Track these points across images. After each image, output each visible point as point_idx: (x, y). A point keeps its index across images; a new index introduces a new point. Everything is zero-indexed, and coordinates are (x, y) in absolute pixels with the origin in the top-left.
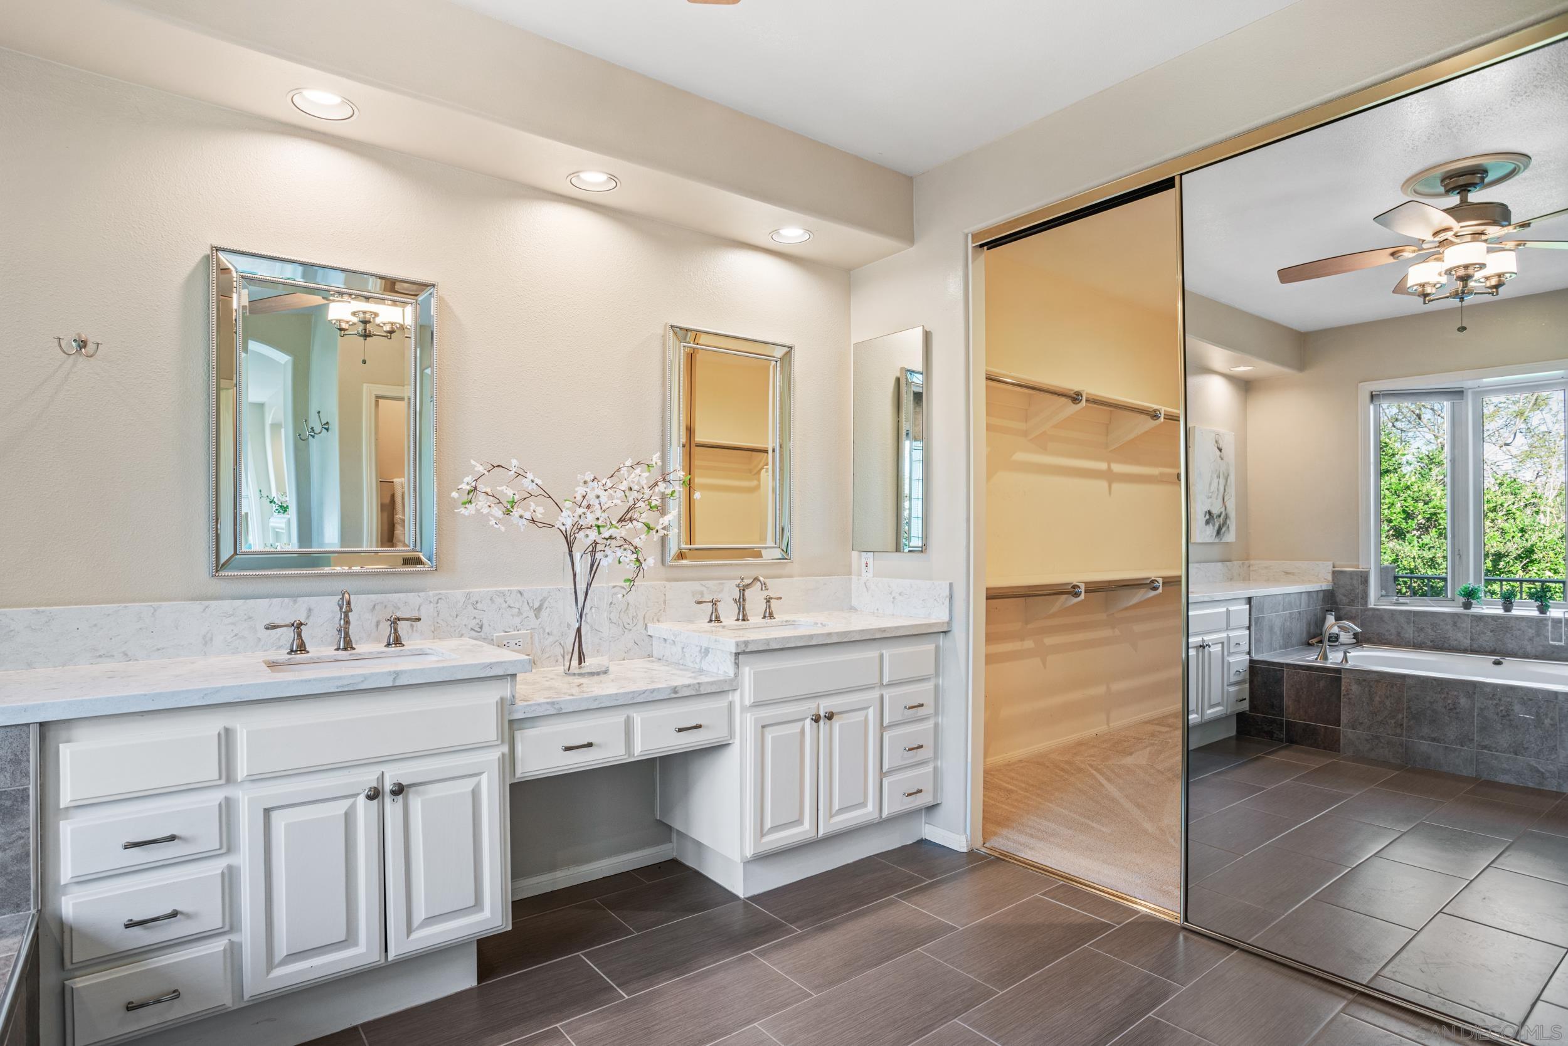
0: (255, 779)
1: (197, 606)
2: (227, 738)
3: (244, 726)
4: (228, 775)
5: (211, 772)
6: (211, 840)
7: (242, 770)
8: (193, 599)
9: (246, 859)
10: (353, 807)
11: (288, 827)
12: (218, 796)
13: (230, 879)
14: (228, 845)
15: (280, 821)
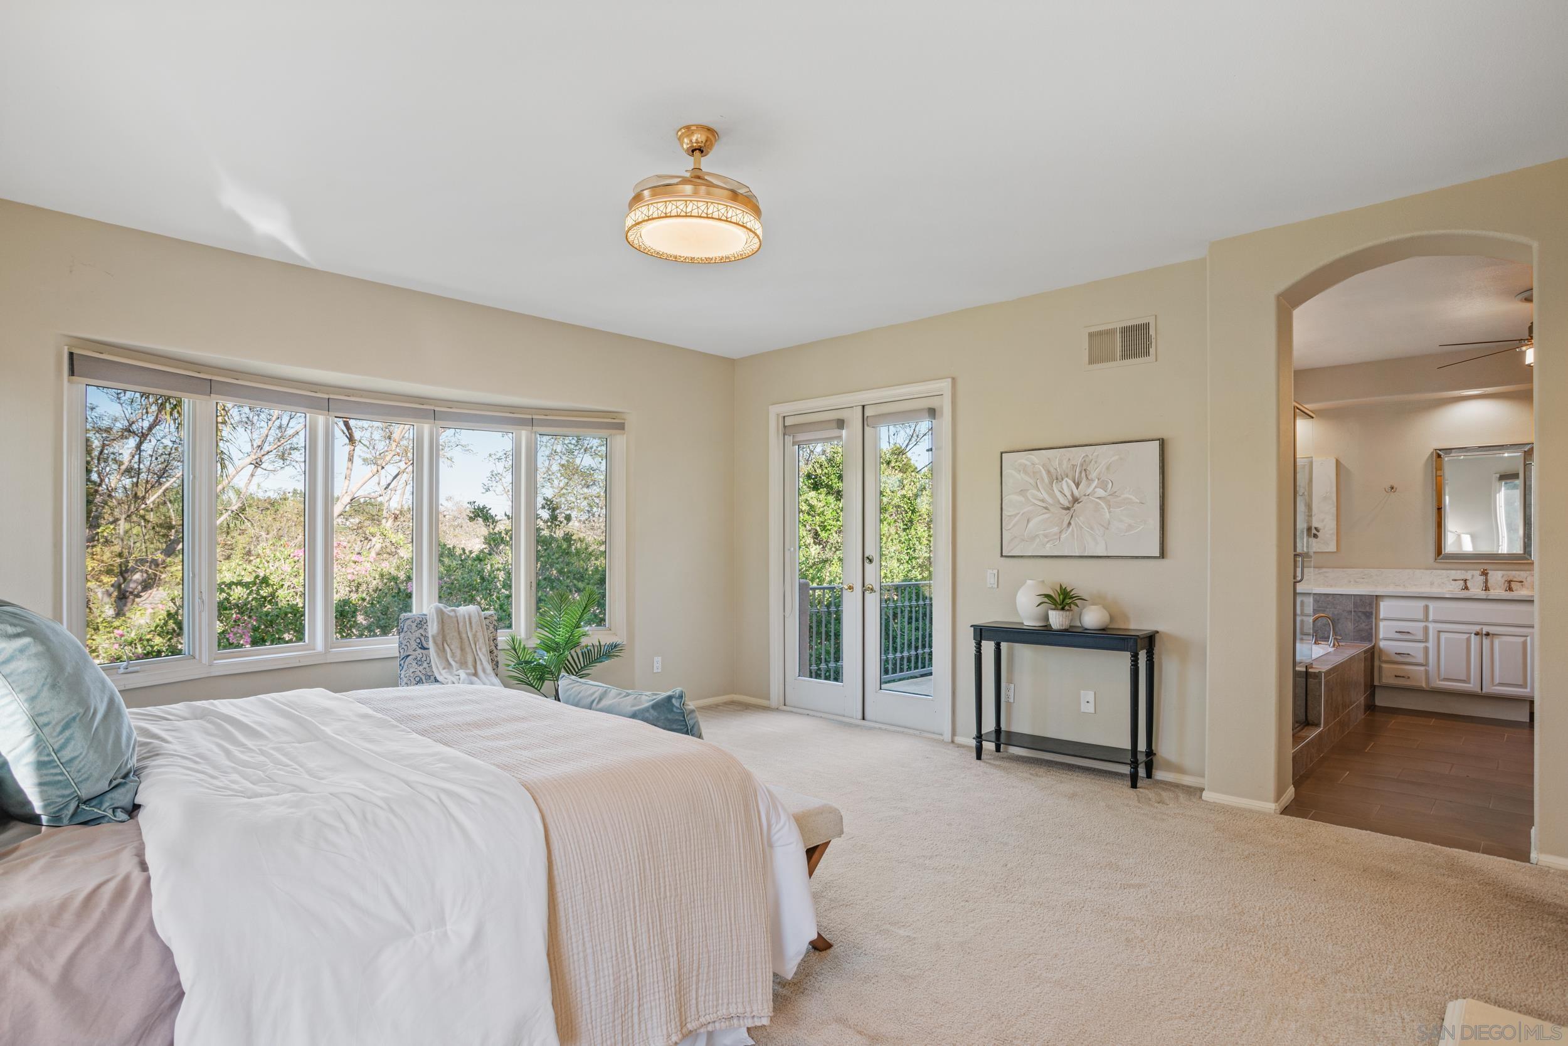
0: (1435, 621)
1: (1428, 572)
2: (1427, 608)
3: (1432, 605)
4: (1427, 619)
5: (1421, 616)
6: (1420, 636)
7: (1431, 618)
8: (1427, 569)
9: (1431, 645)
10: (1470, 637)
11: (1445, 638)
12: (1423, 624)
13: (1426, 649)
14: (1426, 640)
15: (1443, 636)
